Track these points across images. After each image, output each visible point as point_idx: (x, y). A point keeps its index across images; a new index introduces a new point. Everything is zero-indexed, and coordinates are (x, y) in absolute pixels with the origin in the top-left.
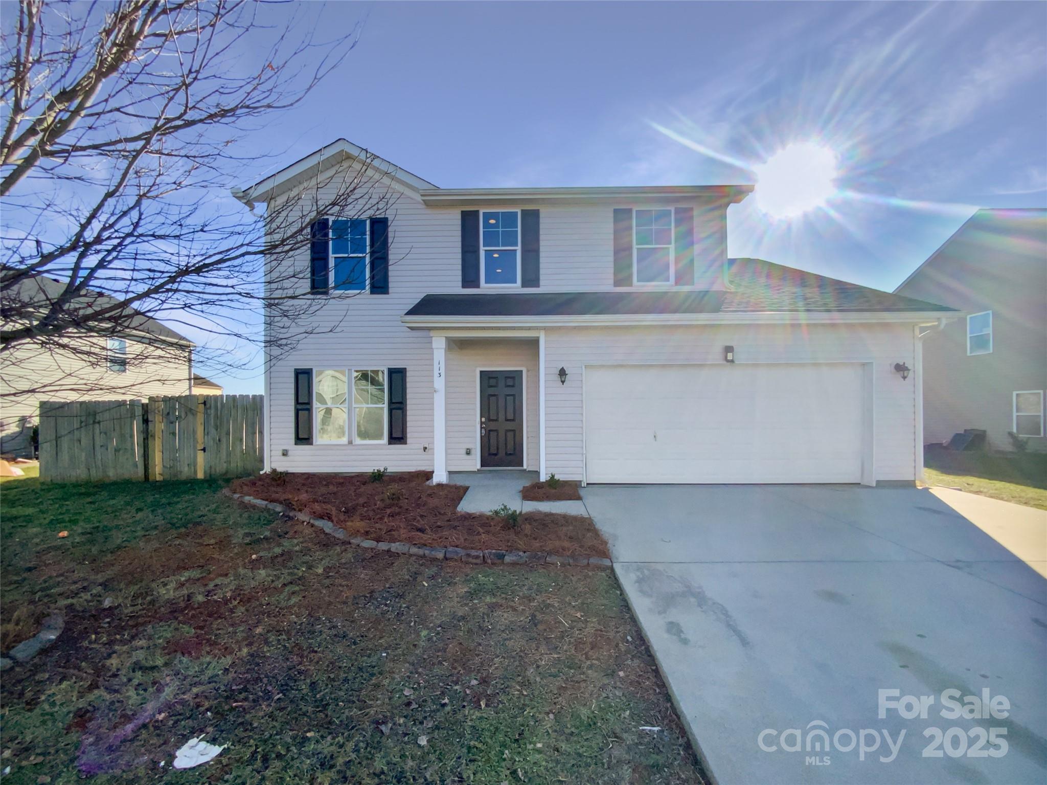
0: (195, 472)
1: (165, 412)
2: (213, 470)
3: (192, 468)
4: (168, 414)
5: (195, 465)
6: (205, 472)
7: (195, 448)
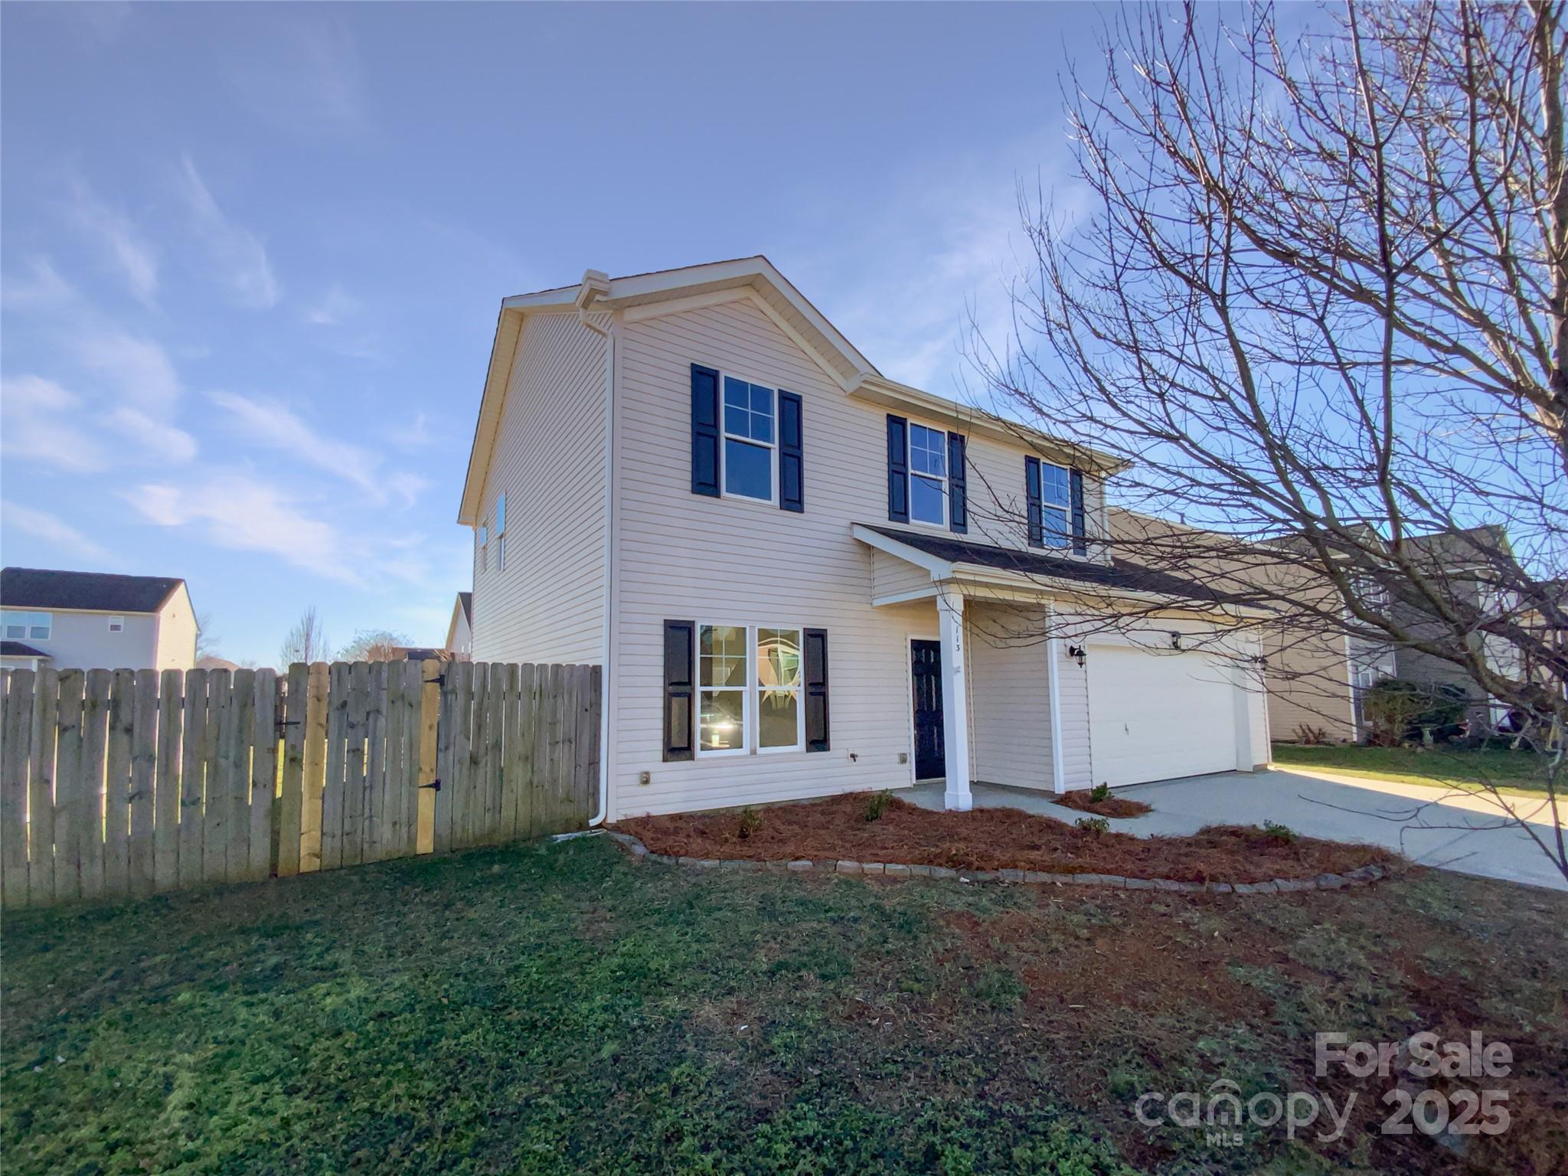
0: (412, 840)
1: (337, 702)
2: (458, 829)
3: (405, 829)
4: (344, 705)
5: (412, 820)
6: (437, 836)
7: (412, 781)
